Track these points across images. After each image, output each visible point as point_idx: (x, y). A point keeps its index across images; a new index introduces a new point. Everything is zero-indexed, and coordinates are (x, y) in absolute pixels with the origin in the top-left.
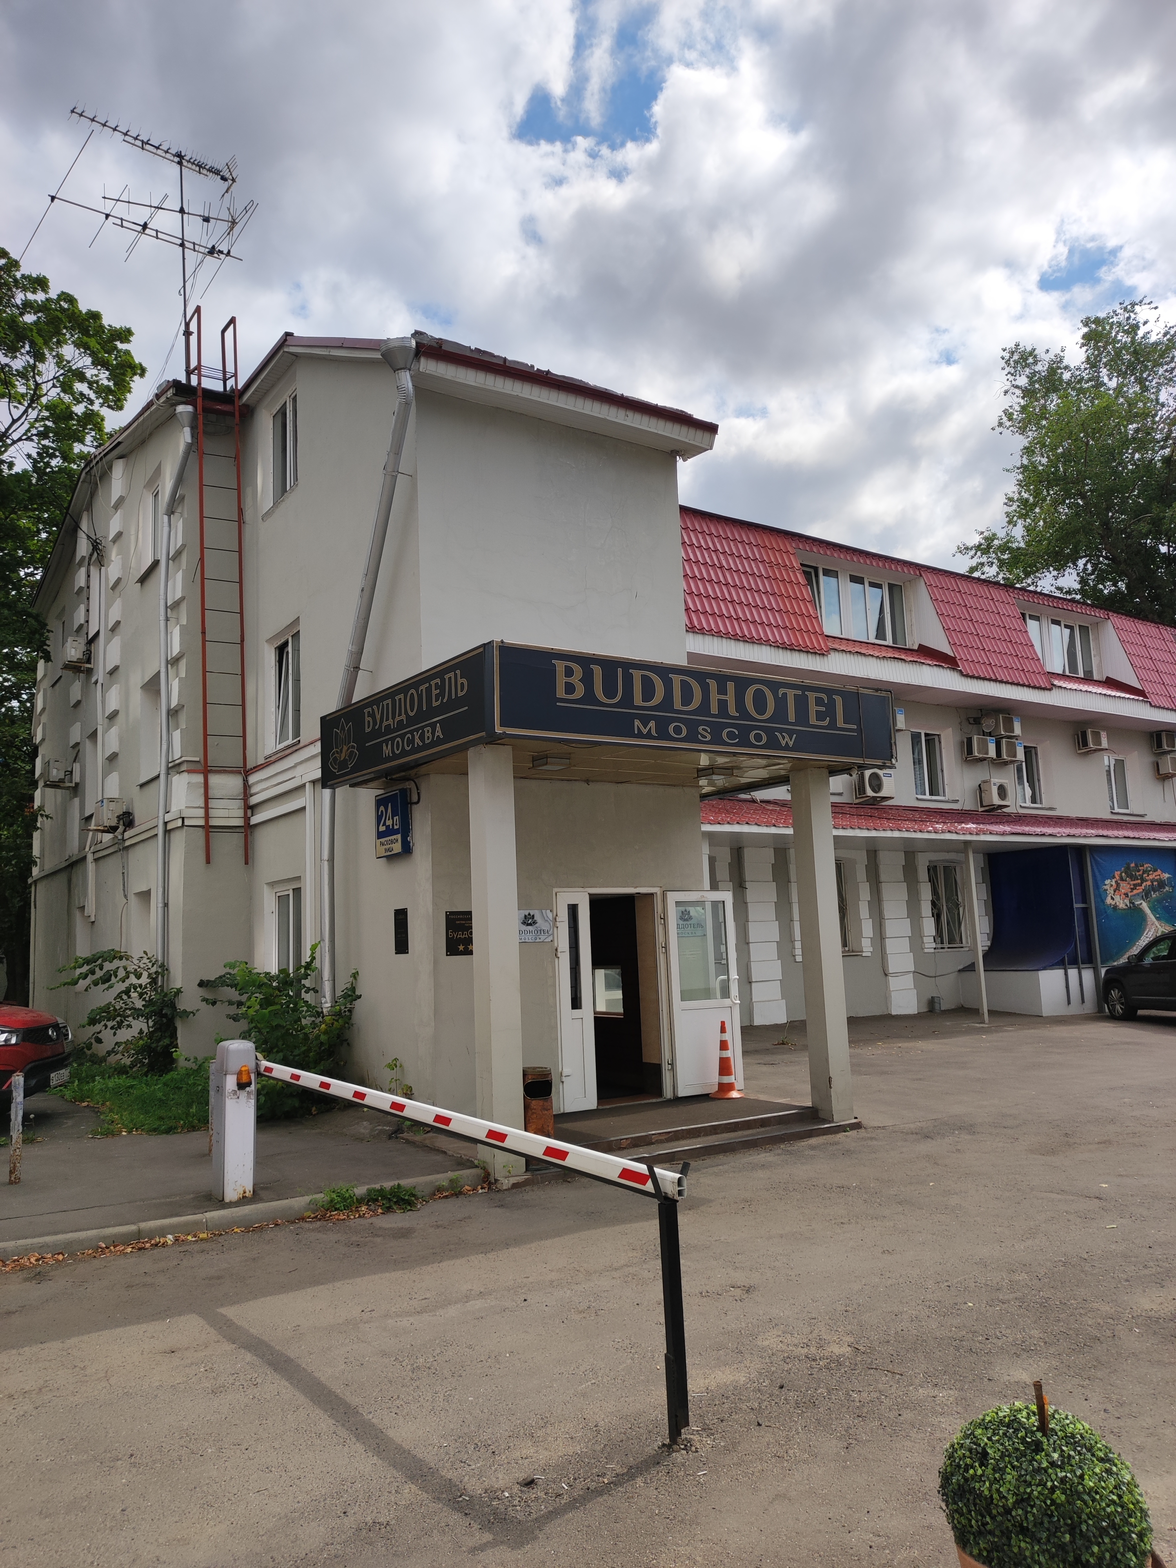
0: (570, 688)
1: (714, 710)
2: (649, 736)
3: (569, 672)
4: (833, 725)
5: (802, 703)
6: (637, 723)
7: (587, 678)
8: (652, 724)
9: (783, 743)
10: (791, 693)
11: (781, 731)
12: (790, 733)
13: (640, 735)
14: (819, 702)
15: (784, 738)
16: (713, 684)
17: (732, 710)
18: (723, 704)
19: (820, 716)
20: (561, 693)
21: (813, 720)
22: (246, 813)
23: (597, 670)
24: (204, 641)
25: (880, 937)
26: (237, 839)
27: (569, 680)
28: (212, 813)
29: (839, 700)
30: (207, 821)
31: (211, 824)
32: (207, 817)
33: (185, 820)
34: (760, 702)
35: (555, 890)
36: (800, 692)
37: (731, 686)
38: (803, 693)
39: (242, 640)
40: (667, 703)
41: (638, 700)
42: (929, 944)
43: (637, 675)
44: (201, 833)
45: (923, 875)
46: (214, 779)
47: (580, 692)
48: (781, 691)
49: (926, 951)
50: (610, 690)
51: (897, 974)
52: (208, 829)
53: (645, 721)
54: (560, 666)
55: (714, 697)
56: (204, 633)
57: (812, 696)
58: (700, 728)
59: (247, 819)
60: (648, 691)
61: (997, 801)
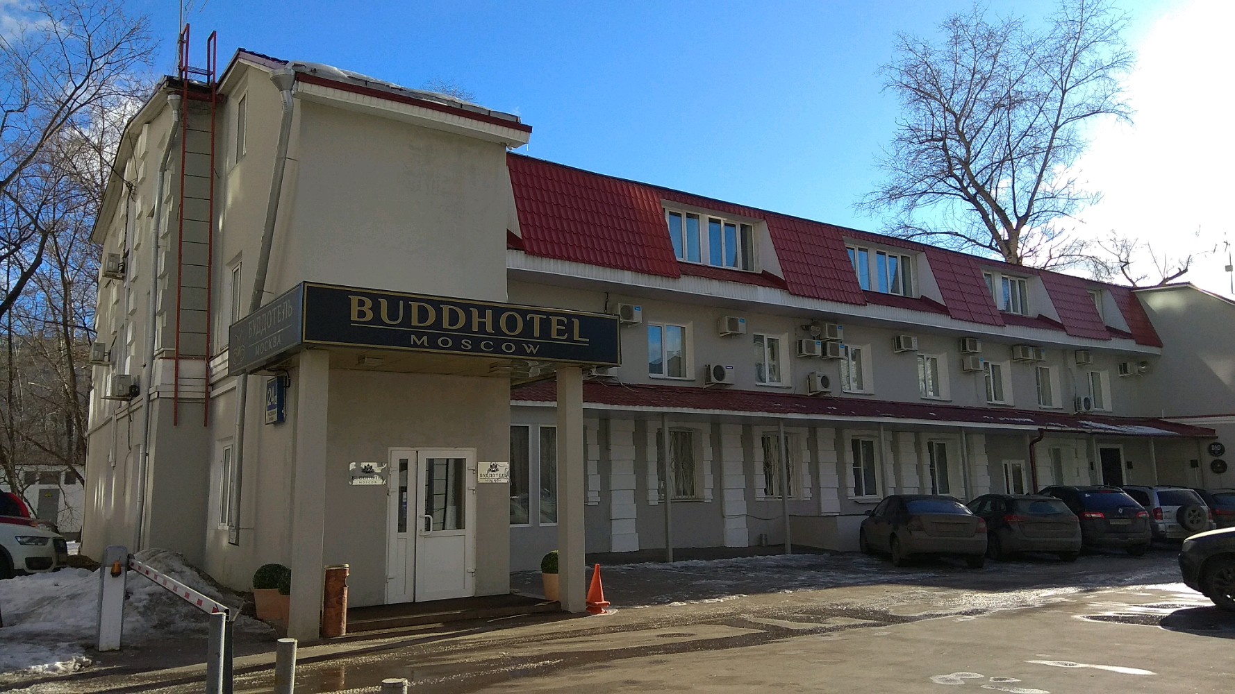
0: (362, 314)
1: (475, 328)
2: (422, 346)
3: (361, 303)
4: (570, 338)
5: (546, 325)
6: (413, 337)
7: (376, 308)
8: (425, 338)
9: (529, 351)
10: (537, 318)
11: (527, 343)
12: (535, 345)
13: (415, 345)
14: (560, 323)
15: (529, 347)
16: (475, 312)
17: (489, 329)
18: (482, 326)
19: (560, 333)
20: (354, 316)
21: (554, 335)
22: (207, 388)
23: (384, 303)
24: (180, 264)
25: (719, 489)
26: (199, 409)
27: (360, 308)
28: (181, 389)
29: (576, 322)
30: (176, 394)
31: (178, 397)
32: (176, 391)
33: (160, 393)
34: (511, 323)
35: (390, 449)
36: (545, 317)
37: (489, 313)
38: (548, 317)
39: (210, 264)
40: (438, 323)
41: (415, 322)
42: (760, 493)
43: (415, 306)
44: (172, 402)
45: (758, 443)
46: (184, 364)
47: (370, 316)
48: (529, 316)
49: (757, 499)
50: (393, 315)
51: (731, 517)
52: (177, 400)
53: (419, 336)
54: (354, 300)
55: (476, 320)
56: (180, 258)
57: (554, 319)
58: (463, 342)
59: (208, 393)
60: (423, 314)
61: (820, 388)
